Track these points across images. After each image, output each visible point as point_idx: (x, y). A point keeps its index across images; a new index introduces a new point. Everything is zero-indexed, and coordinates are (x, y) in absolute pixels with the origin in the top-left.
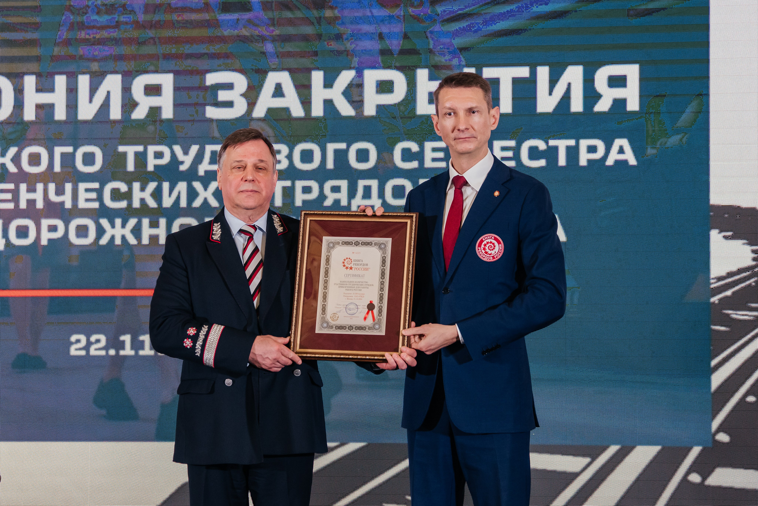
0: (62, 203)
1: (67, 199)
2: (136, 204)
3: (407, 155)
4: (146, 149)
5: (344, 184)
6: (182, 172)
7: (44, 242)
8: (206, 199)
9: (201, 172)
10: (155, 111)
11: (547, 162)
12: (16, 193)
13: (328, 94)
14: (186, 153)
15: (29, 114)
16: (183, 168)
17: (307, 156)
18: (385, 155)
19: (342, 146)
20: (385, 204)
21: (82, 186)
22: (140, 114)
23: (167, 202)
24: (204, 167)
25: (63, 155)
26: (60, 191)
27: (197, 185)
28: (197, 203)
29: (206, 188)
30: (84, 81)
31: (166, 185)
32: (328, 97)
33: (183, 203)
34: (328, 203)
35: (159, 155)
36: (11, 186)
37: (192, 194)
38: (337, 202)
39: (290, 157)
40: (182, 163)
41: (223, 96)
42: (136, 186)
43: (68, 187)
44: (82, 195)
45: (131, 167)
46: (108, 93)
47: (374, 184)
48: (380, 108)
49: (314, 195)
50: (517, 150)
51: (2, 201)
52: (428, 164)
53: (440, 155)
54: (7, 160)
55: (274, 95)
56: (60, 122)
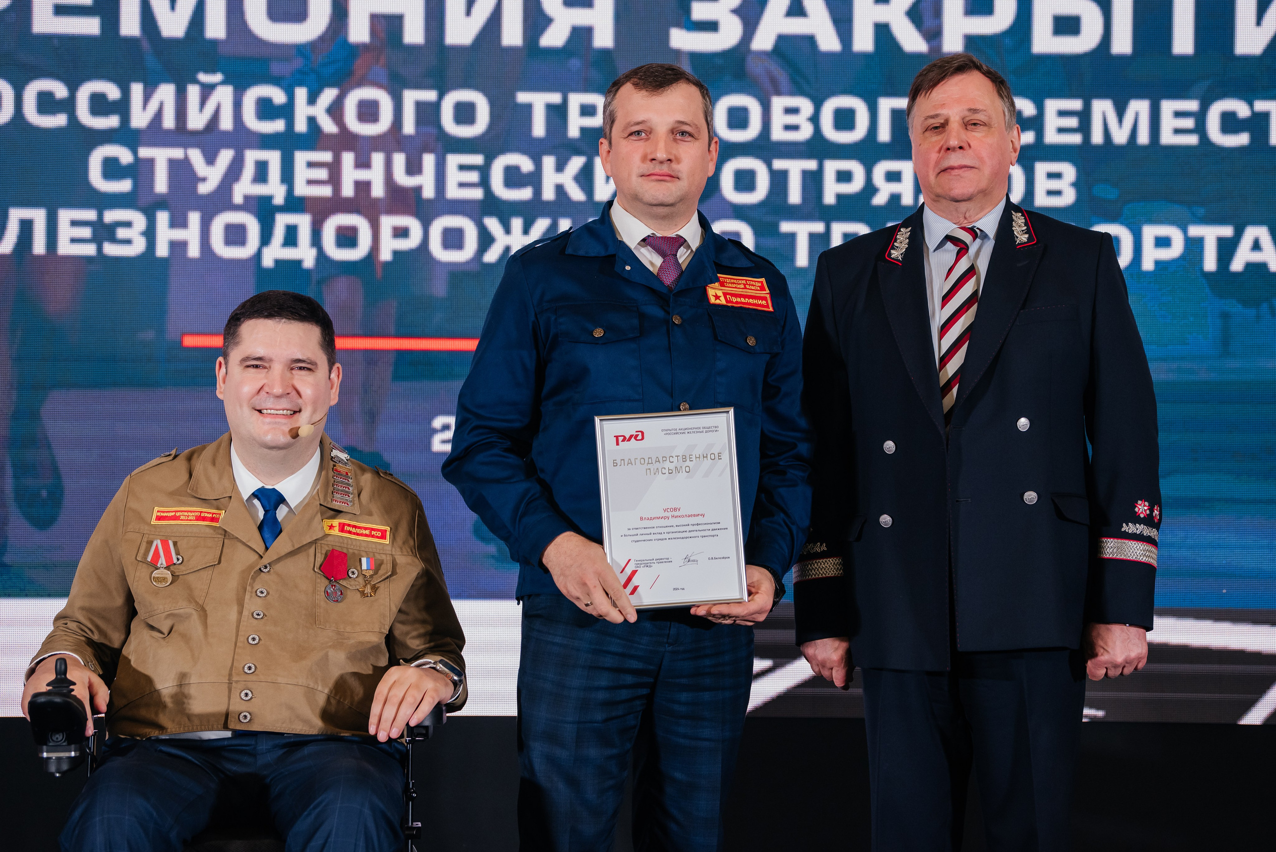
1: (426, 183)
2: (548, 194)
4: (565, 100)
7: (385, 255)
10: (581, 35)
11: (1252, 139)
13: (882, 13)
15: (359, 32)
17: (845, 119)
21: (453, 160)
22: (554, 37)
23: (602, 191)
25: (420, 106)
26: (414, 168)
32: (882, 19)
34: (880, 199)
35: (588, 110)
38: (895, 198)
39: (815, 119)
41: (700, 11)
42: (549, 162)
43: (429, 160)
44: (453, 176)
45: (539, 129)
48: (970, 40)
49: (856, 185)
50: (1200, 117)
51: (310, 182)
52: (1051, 137)
53: (1073, 122)
54: (319, 111)
55: (789, 14)
56: (413, 48)
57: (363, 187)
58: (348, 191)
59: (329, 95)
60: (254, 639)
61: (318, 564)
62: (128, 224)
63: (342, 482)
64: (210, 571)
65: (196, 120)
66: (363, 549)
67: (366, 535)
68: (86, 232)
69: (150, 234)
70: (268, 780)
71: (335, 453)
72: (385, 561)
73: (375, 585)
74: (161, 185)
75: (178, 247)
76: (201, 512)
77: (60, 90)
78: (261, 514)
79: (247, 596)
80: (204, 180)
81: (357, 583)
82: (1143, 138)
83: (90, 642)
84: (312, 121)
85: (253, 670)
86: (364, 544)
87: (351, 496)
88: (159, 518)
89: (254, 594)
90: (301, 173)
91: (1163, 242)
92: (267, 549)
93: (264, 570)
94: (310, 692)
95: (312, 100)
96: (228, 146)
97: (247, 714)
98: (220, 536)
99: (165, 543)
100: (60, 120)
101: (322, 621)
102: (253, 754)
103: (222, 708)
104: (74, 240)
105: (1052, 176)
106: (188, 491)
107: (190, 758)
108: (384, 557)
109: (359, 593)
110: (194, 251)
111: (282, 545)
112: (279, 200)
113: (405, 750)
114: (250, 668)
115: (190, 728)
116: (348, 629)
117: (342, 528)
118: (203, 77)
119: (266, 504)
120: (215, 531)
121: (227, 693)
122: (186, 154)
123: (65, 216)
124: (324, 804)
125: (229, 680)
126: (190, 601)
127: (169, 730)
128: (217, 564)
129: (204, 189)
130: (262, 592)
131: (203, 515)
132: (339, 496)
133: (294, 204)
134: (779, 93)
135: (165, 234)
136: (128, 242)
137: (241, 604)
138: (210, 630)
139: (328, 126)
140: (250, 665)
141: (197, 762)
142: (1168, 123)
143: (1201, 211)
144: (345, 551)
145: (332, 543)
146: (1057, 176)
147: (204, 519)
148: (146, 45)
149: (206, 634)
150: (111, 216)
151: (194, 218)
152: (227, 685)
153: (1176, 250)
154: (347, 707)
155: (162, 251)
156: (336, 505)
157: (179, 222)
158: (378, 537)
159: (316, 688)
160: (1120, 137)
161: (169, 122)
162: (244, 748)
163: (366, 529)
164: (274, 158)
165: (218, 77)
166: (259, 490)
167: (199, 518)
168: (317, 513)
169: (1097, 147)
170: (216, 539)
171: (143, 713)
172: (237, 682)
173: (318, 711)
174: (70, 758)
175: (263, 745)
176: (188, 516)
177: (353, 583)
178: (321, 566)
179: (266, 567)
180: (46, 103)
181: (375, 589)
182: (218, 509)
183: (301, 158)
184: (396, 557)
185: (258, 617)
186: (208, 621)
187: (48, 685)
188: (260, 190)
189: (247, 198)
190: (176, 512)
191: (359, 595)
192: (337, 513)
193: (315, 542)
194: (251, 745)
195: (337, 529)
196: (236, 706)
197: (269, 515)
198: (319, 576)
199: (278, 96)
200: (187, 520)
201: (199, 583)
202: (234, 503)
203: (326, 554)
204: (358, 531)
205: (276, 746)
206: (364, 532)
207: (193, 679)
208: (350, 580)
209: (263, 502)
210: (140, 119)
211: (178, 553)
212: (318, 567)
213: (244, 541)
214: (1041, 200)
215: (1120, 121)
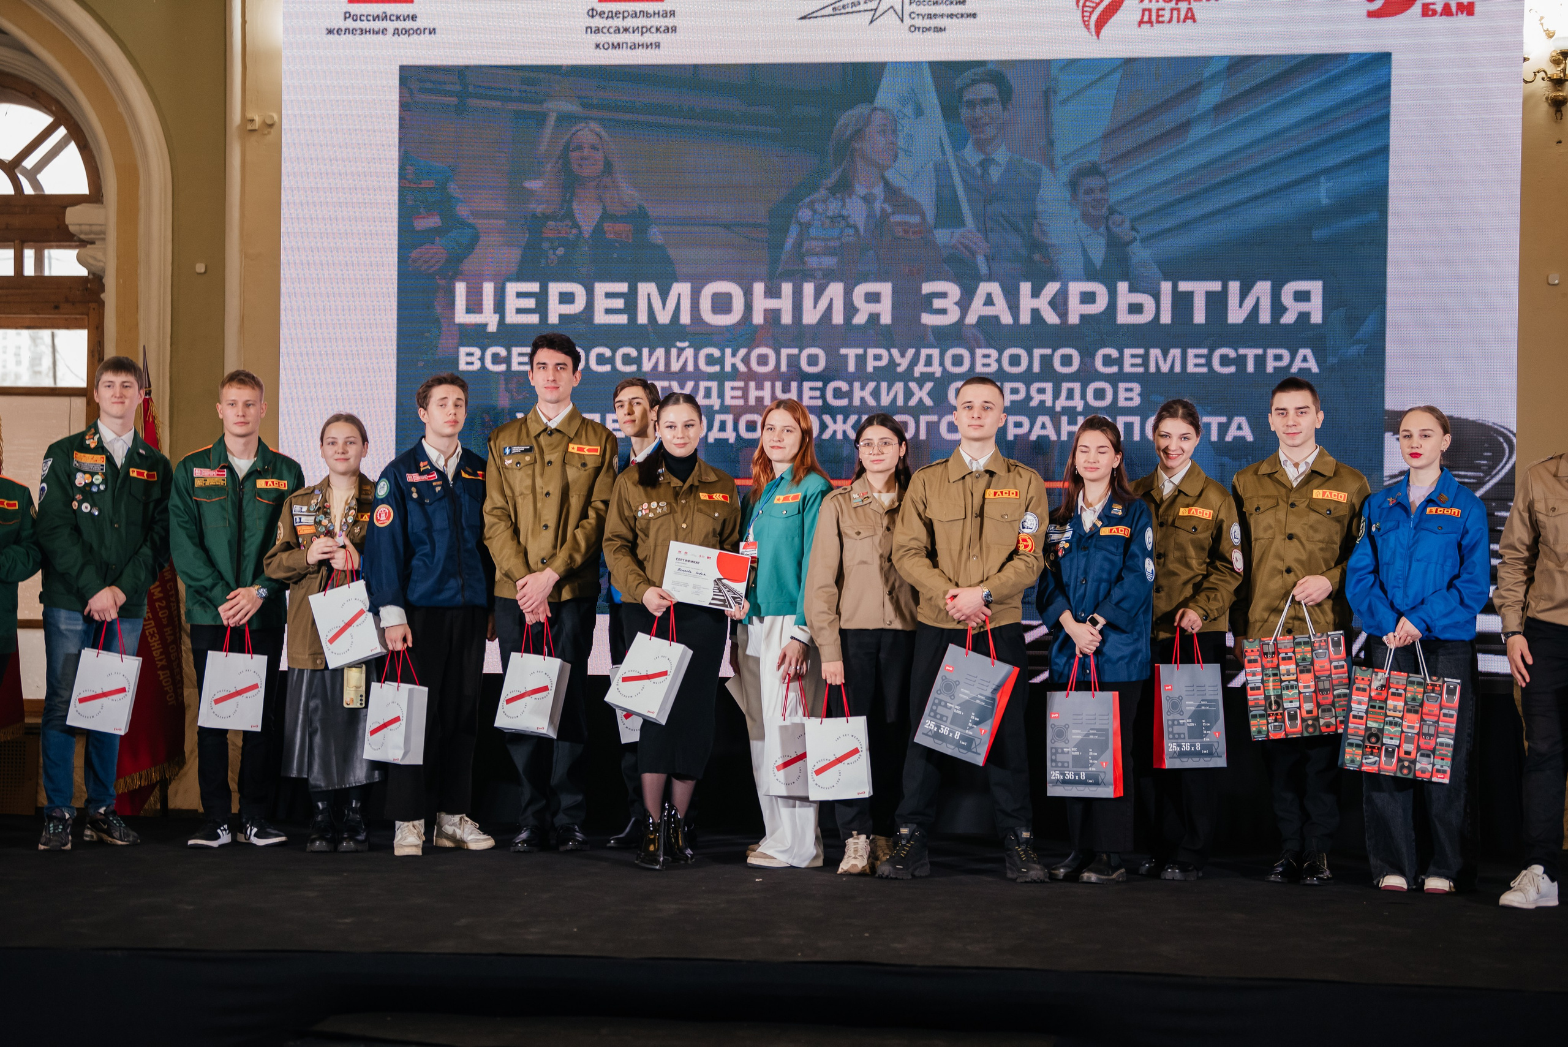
2: (857, 402)
3: (1108, 361)
4: (865, 352)
5: (1049, 386)
6: (900, 373)
8: (921, 399)
9: (917, 374)
10: (874, 318)
11: (1237, 369)
12: (745, 390)
13: (1036, 303)
14: (903, 355)
15: (758, 319)
16: (900, 369)
17: (1015, 360)
18: (1087, 360)
19: (1048, 351)
20: (1086, 404)
21: (807, 385)
22: (860, 319)
23: (885, 401)
24: (919, 370)
25: (789, 356)
26: (786, 389)
27: (913, 385)
28: (913, 402)
29: (921, 388)
30: (809, 288)
31: (884, 385)
32: (1035, 306)
33: (900, 402)
34: (1034, 403)
35: (878, 357)
36: (741, 384)
37: (909, 394)
38: (1042, 402)
39: (999, 361)
40: (899, 365)
41: (938, 303)
42: (857, 385)
43: (794, 385)
44: (807, 393)
45: (851, 367)
46: (831, 300)
47: (1077, 386)
48: (1083, 317)
49: (1022, 395)
50: (1209, 358)
51: (733, 398)
52: (1127, 369)
53: (1139, 361)
54: (738, 361)
55: (985, 304)
56: (787, 326)
57: (760, 400)
58: (752, 402)
59: (742, 352)
65: (675, 367)
77: (608, 353)
82: (1178, 369)
84: (734, 366)
90: (728, 393)
95: (734, 355)
96: (691, 380)
100: (607, 368)
105: (1127, 390)
112: (717, 407)
118: (679, 344)
122: (670, 384)
133: (725, 409)
134: (979, 347)
139: (742, 368)
142: (1191, 361)
143: (1209, 409)
146: (1131, 390)
148: (650, 329)
160: (1165, 368)
161: (661, 367)
164: (714, 385)
165: (686, 344)
169: (1152, 374)
180: (601, 359)
183: (728, 385)
199: (717, 353)
210: (647, 366)
214: (1122, 403)
215: (1165, 360)
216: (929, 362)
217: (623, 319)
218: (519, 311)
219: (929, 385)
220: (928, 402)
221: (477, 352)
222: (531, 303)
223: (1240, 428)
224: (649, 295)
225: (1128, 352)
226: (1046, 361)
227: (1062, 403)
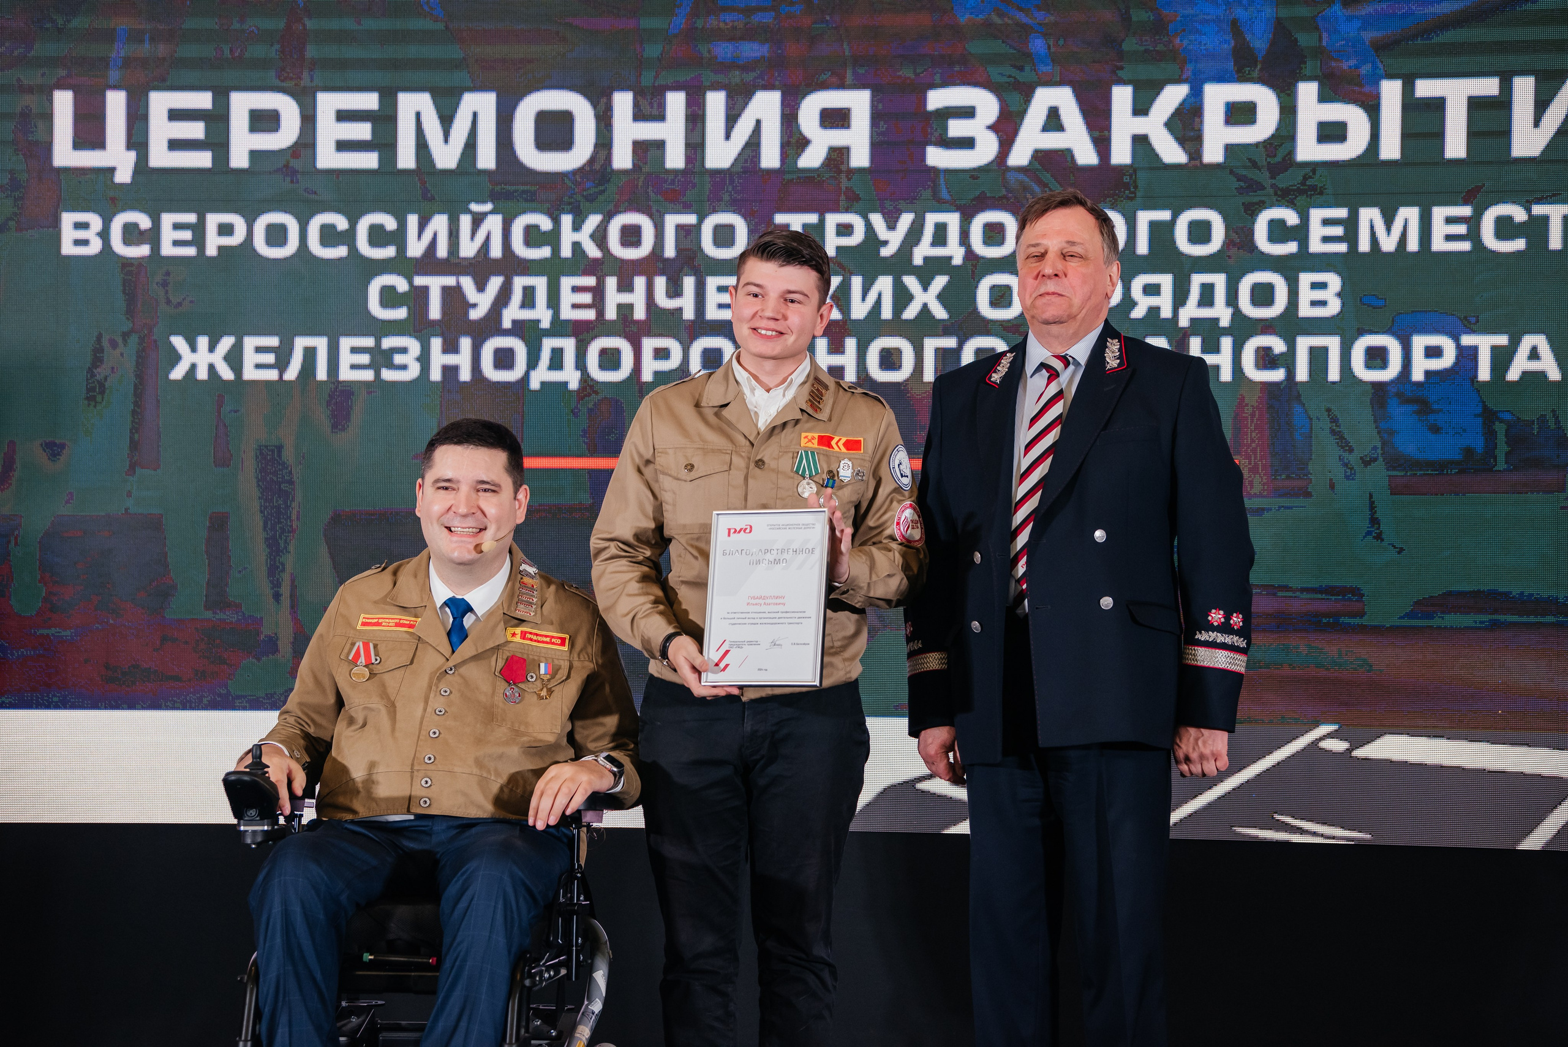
0: (680, 310)
1: (686, 304)
3: (1278, 232)
4: (822, 221)
5: (1166, 281)
6: (885, 258)
7: (647, 376)
8: (925, 306)
9: (918, 261)
10: (838, 156)
11: (1527, 243)
12: (598, 292)
13: (1141, 125)
14: (892, 226)
15: (622, 159)
16: (885, 252)
18: (1239, 230)
19: (1165, 215)
20: (1237, 314)
21: (712, 282)
23: (859, 310)
24: (922, 252)
25: (679, 228)
26: (675, 291)
27: (911, 282)
28: (910, 313)
29: (925, 285)
30: (716, 102)
31: (857, 282)
32: (1140, 131)
33: (887, 313)
34: (1138, 313)
35: (845, 230)
36: (590, 281)
37: (902, 297)
38: (1154, 311)
40: (885, 243)
41: (956, 128)
43: (689, 283)
44: (713, 298)
46: (758, 122)
47: (1219, 280)
50: (1474, 223)
51: (575, 306)
52: (1316, 246)
53: (1338, 231)
54: (584, 237)
55: (1046, 129)
56: (674, 173)
57: (625, 310)
58: (611, 314)
59: (593, 221)
60: (435, 733)
61: (498, 669)
62: (404, 350)
63: (526, 594)
64: (402, 671)
65: (468, 249)
66: (543, 655)
67: (547, 643)
68: (365, 359)
69: (424, 359)
70: (439, 856)
71: (524, 567)
72: (563, 667)
73: (551, 688)
74: (435, 312)
75: (450, 371)
76: (400, 619)
77: (341, 223)
78: (451, 620)
79: (432, 695)
80: (475, 306)
81: (535, 686)
82: (1413, 245)
83: (306, 736)
84: (576, 246)
85: (432, 760)
86: (543, 651)
87: (534, 607)
88: (364, 624)
89: (438, 693)
90: (567, 298)
91: (1433, 352)
92: (453, 652)
93: (449, 672)
94: (483, 782)
95: (577, 227)
96: (497, 274)
97: (427, 799)
98: (414, 641)
99: (366, 645)
100: (342, 251)
101: (499, 719)
102: (429, 834)
103: (407, 793)
104: (354, 367)
105: (1315, 286)
106: (388, 600)
107: (371, 835)
108: (562, 663)
109: (536, 695)
110: (465, 375)
111: (466, 649)
112: (545, 324)
113: (571, 835)
114: (430, 759)
115: (378, 812)
116: (522, 728)
117: (524, 635)
118: (475, 207)
119: (455, 612)
120: (411, 636)
121: (410, 781)
122: (458, 283)
123: (346, 343)
124: (469, 872)
125: (412, 769)
126: (382, 698)
127: (360, 814)
128: (409, 665)
129: (475, 315)
130: (446, 692)
131: (401, 622)
132: (522, 606)
133: (560, 328)
135: (439, 359)
136: (404, 367)
137: (426, 702)
138: (398, 725)
139: (593, 251)
140: (430, 755)
141: (377, 839)
142: (1439, 230)
143: (1473, 320)
144: (525, 657)
145: (513, 649)
146: (1323, 286)
147: (403, 625)
148: (420, 178)
149: (393, 730)
150: (388, 343)
151: (466, 343)
152: (409, 774)
153: (1448, 360)
154: (519, 795)
155: (436, 375)
156: (519, 614)
157: (451, 347)
158: (557, 644)
159: (489, 777)
160: (1388, 244)
161: (442, 251)
162: (423, 828)
163: (546, 636)
164: (540, 283)
165: (488, 207)
166: (450, 599)
167: (397, 625)
168: (500, 621)
169: (1364, 255)
170: (411, 643)
171: (342, 800)
172: (418, 770)
173: (491, 797)
174: (263, 831)
175: (438, 827)
176: (389, 623)
177: (531, 685)
178: (501, 670)
179: (451, 669)
180: (329, 236)
181: (550, 692)
182: (416, 616)
183: (567, 283)
184: (574, 662)
185: (440, 714)
186: (398, 717)
187: (245, 768)
188: (527, 315)
189: (515, 322)
190: (379, 618)
191: (535, 697)
192: (521, 621)
193: (498, 648)
194: (428, 826)
195: (518, 636)
196: (417, 791)
197: (456, 622)
198: (500, 679)
199: (545, 223)
200: (388, 626)
201: (392, 681)
202: (428, 613)
203: (507, 659)
204: (539, 638)
205: (449, 828)
206: (545, 639)
207: (381, 769)
208: (529, 683)
209: (452, 609)
211: (376, 655)
212: (499, 670)
213: (434, 645)
214: (1305, 311)
215: (1389, 230)
216: (940, 236)
217: (369, 160)
218: (175, 145)
219: (940, 282)
220: (939, 312)
221: (95, 221)
222: (196, 130)
223: (1534, 355)
224: (418, 115)
225: (1317, 215)
226: (1161, 233)
227: (1190, 311)
